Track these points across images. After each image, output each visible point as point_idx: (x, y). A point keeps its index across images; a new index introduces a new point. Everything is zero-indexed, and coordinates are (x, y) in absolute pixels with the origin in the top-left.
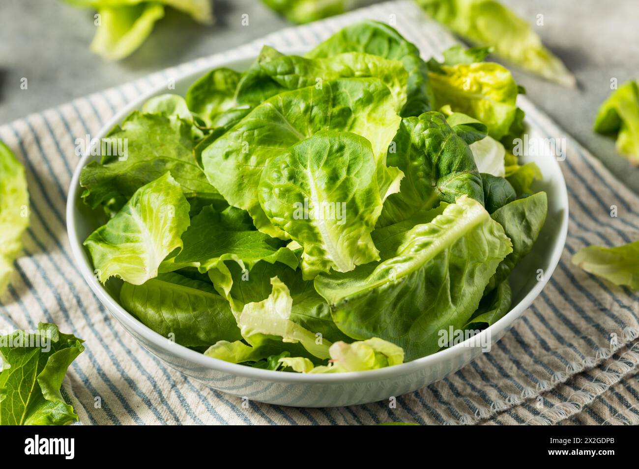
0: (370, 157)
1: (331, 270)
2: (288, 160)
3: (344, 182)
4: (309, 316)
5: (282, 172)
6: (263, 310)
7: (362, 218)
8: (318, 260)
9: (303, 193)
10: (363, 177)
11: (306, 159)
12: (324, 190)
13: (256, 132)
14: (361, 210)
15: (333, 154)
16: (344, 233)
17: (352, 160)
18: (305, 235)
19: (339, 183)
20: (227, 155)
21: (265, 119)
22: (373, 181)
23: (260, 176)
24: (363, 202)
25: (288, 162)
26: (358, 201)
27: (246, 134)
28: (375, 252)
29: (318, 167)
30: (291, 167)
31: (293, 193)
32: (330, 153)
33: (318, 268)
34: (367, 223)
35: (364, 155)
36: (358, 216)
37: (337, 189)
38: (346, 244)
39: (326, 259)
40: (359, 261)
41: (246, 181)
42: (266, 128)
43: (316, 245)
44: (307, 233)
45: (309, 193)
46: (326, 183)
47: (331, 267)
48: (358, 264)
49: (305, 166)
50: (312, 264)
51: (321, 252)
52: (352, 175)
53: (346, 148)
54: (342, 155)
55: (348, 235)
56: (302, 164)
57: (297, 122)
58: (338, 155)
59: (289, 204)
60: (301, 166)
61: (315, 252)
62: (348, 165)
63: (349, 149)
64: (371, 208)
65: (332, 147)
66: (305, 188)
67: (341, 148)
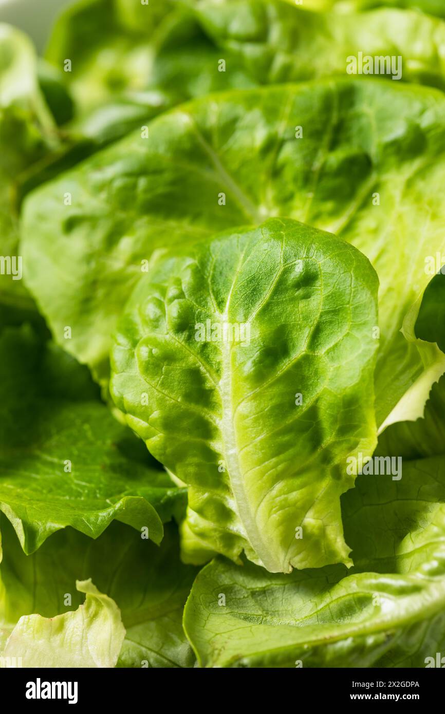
0: (371, 317)
1: (242, 556)
2: (187, 279)
3: (298, 366)
4: (170, 661)
5: (167, 308)
6: (58, 639)
7: (326, 458)
8: (215, 530)
9: (202, 369)
10: (343, 362)
11: (226, 284)
12: (247, 378)
13: (142, 183)
14: (329, 439)
15: (287, 290)
16: (279, 486)
17: (327, 312)
18: (192, 470)
19: (286, 365)
20: (71, 225)
21: (169, 155)
22: (363, 380)
23: (132, 287)
24: (335, 421)
25: (184, 287)
26: (325, 415)
27: (118, 184)
28: (341, 549)
29: (246, 317)
30: (189, 300)
31: (179, 366)
32: (280, 287)
33: (215, 546)
34: (338, 473)
35: (357, 307)
36: (319, 451)
37: (279, 381)
38: (276, 517)
39: (232, 532)
40: (301, 561)
41: (100, 293)
42: (168, 176)
43: (215, 497)
44: (198, 465)
45: (218, 371)
46: (254, 361)
47: (243, 550)
48: (300, 566)
49: (220, 304)
50: (202, 535)
51: (225, 514)
52: (321, 352)
53: (319, 283)
54: (307, 297)
55: (283, 497)
56: (217, 294)
57: (244, 171)
58: (297, 294)
59: (166, 392)
60: (212, 302)
61: (210, 511)
62: (316, 322)
63: (326, 285)
64: (352, 439)
65: (286, 272)
66: (211, 357)
67: (308, 280)
